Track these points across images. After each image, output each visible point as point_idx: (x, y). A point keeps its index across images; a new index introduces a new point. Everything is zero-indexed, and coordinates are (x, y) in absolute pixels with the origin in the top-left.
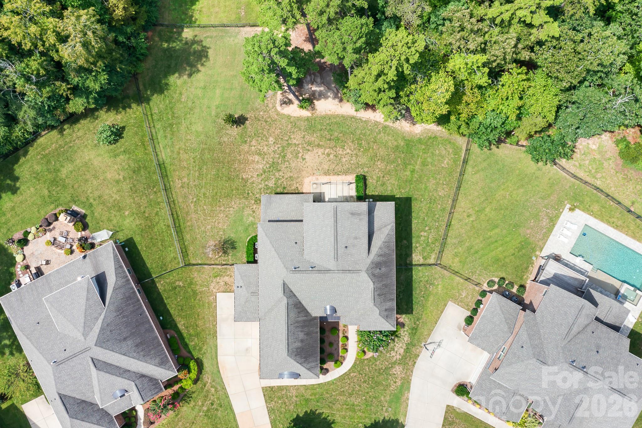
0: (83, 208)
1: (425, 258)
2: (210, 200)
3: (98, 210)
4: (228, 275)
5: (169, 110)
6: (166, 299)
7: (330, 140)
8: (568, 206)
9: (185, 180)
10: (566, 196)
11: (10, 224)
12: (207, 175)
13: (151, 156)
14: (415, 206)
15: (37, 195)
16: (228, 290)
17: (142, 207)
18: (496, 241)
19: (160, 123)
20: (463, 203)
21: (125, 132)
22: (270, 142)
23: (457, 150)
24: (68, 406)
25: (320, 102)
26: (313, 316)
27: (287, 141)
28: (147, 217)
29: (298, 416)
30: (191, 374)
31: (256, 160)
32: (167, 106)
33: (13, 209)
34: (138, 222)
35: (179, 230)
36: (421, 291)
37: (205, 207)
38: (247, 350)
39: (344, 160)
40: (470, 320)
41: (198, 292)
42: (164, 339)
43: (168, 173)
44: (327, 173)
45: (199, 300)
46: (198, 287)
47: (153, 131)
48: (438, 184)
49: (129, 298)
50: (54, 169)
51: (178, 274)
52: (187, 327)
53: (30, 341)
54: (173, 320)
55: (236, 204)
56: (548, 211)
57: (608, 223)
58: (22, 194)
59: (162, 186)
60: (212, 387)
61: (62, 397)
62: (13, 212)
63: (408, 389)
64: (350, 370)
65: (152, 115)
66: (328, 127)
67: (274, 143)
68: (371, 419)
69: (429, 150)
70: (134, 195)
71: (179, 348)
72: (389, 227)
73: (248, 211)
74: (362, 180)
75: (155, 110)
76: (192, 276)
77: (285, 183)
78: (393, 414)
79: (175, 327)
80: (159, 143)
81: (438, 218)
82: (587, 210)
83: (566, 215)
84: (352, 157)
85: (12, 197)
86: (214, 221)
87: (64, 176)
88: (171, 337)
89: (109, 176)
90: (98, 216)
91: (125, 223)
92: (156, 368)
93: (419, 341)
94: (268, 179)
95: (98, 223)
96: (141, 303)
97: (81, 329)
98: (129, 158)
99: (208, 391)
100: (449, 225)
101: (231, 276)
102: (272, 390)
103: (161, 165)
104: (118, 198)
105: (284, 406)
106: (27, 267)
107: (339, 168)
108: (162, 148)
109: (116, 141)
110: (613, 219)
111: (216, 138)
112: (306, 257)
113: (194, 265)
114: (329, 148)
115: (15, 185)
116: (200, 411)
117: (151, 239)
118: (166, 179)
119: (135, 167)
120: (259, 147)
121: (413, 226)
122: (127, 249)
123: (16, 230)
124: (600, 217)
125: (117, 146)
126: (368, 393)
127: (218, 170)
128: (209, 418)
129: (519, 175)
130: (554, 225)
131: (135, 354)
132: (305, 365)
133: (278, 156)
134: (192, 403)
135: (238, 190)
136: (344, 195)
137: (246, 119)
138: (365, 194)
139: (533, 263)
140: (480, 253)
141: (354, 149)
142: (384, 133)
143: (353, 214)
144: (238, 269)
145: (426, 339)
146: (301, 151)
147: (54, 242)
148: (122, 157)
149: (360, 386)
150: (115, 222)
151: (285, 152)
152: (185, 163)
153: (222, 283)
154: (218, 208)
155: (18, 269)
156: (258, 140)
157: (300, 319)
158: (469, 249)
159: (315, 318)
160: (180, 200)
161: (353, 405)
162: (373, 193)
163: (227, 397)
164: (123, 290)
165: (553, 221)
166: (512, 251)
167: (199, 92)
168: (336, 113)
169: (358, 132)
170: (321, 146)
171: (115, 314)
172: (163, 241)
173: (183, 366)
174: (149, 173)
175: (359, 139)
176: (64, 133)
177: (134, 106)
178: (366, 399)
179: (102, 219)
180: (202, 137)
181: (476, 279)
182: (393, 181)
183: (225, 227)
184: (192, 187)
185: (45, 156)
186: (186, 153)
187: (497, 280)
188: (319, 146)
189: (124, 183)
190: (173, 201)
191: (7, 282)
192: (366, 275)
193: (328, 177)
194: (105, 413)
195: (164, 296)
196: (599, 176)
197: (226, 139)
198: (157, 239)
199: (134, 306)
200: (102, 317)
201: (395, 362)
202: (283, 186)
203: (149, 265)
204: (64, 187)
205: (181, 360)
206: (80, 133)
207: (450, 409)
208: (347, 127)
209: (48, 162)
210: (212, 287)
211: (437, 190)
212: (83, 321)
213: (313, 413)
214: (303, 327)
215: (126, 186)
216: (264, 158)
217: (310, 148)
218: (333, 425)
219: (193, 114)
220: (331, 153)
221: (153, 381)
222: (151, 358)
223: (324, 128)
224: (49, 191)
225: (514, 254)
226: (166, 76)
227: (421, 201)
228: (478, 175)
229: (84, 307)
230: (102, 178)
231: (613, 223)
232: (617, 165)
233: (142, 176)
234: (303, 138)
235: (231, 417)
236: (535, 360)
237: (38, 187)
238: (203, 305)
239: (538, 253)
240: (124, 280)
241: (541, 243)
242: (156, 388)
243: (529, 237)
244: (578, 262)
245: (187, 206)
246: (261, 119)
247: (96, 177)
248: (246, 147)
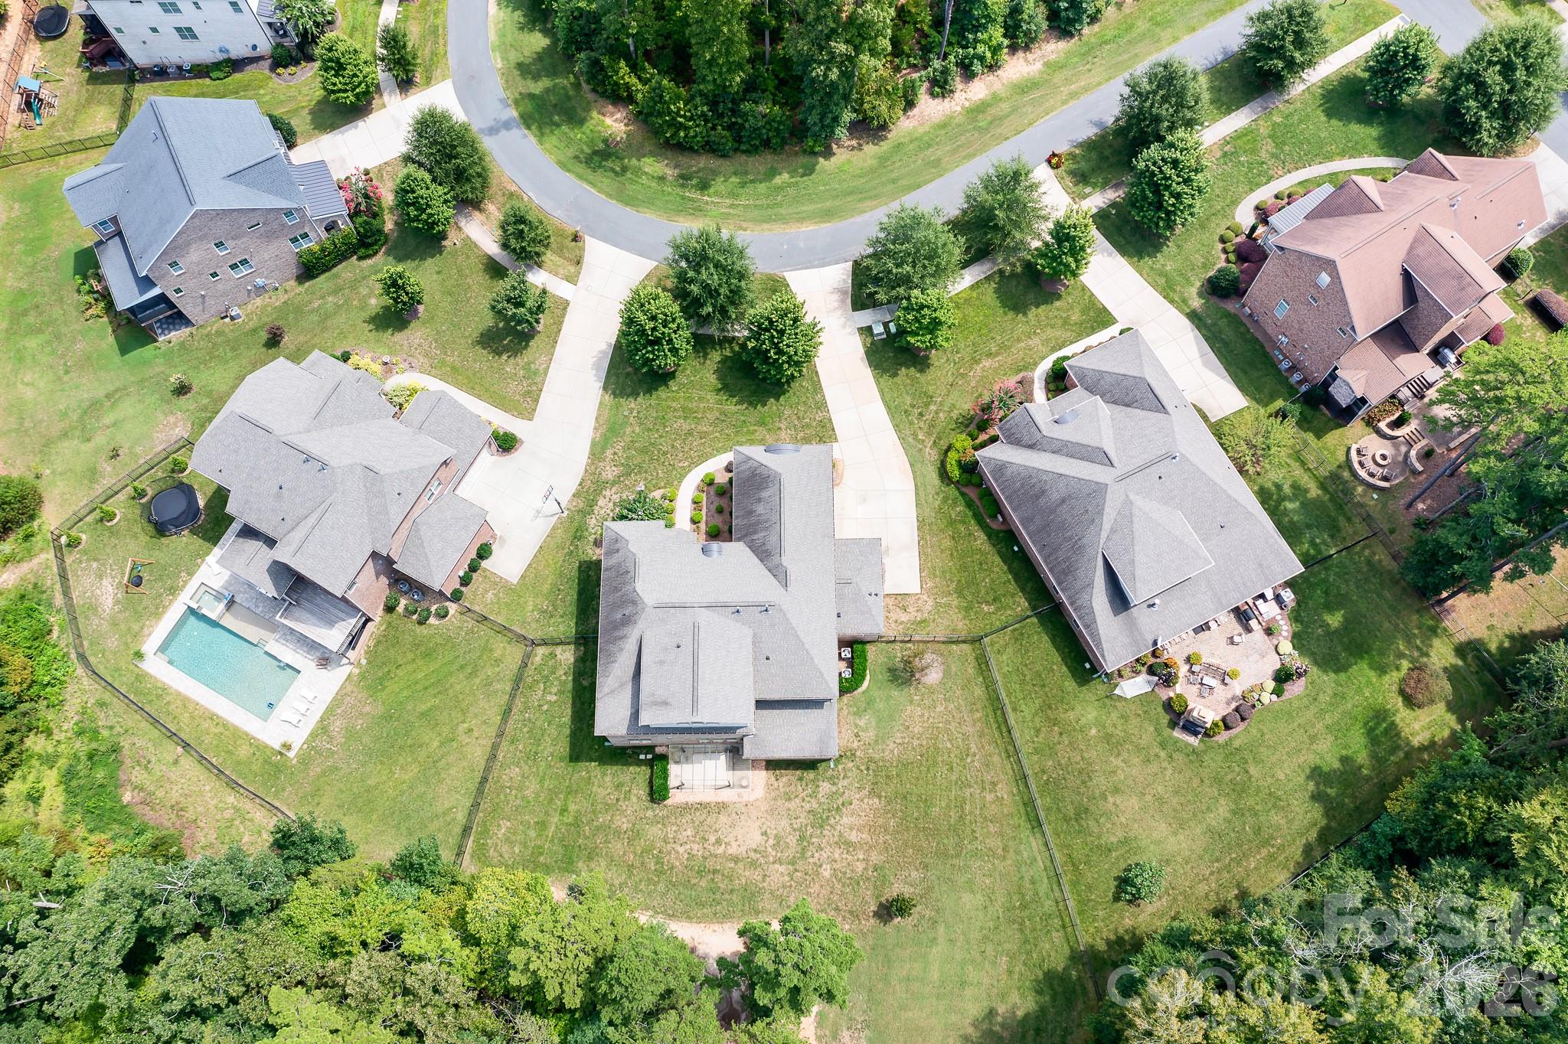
0: (1177, 741)
1: (553, 655)
2: (940, 759)
3: (1147, 736)
4: (901, 623)
5: (1030, 936)
6: (1009, 581)
7: (715, 872)
8: (291, 754)
9: (989, 797)
10: (292, 773)
11: (1313, 710)
12: (948, 806)
13: (1058, 842)
14: (563, 747)
15: (1269, 765)
16: (899, 598)
17: (1066, 742)
18: (426, 688)
19: (1046, 909)
20: (478, 753)
21: (1113, 890)
22: (828, 867)
23: (481, 856)
24: (1151, 396)
25: (734, 949)
26: (741, 543)
27: (796, 870)
28: (1054, 725)
29: (777, 400)
30: (957, 457)
31: (854, 832)
32: (1036, 946)
33: (1313, 739)
34: (1071, 715)
35: (995, 703)
36: (563, 600)
37: (949, 746)
38: (864, 500)
39: (689, 832)
40: (484, 552)
41: (955, 595)
42: (1006, 513)
43: (1022, 811)
44: (722, 807)
45: (952, 582)
46: (955, 603)
47: (1058, 894)
48: (520, 789)
49: (1066, 572)
50: (1243, 815)
51: (991, 624)
52: (970, 535)
53: (1229, 496)
54: (994, 545)
55: (891, 750)
56: (328, 746)
57: (226, 725)
58: (1299, 766)
59: (1032, 782)
60: (923, 441)
61: (1162, 408)
62: (1311, 732)
63: (594, 444)
64: (690, 471)
65: (1064, 927)
66: (718, 897)
67: (821, 866)
68: (658, 398)
69: (533, 853)
70: (1082, 765)
71: (980, 499)
72: (606, 690)
73: (869, 736)
74: (657, 793)
75: (1057, 936)
76: (967, 622)
77: (800, 788)
78: (622, 406)
79: (991, 534)
80: (1045, 869)
81: (525, 726)
82: (259, 747)
83: (298, 739)
84: (674, 838)
85: (1318, 762)
86: (931, 720)
87: (1222, 801)
88: (995, 517)
89: (1135, 801)
90: (1146, 725)
91: (1095, 714)
92: (1009, 460)
93: (571, 519)
94: (832, 796)
95: (1145, 712)
96: (1047, 565)
97: (1135, 511)
98: (1099, 837)
99: (929, 434)
100: (507, 713)
101: (896, 622)
102: (821, 438)
103: (1036, 824)
104: (1112, 759)
105: (801, 414)
106: (1269, 632)
107: (699, 817)
108: (1039, 858)
109: (1128, 870)
110: (217, 731)
111: (933, 877)
112: (747, 633)
113: (964, 642)
114: (716, 856)
115: (1317, 784)
116: (941, 404)
117: (1044, 686)
118: (1026, 798)
119: (1087, 819)
120: (850, 858)
121: (569, 711)
122: (1087, 666)
123: (1301, 699)
124: (237, 735)
125: (1125, 860)
126: (661, 436)
127: (926, 814)
128: (925, 393)
129: (372, 810)
130: (322, 719)
131: (1044, 478)
132: (756, 464)
133: (814, 840)
134: (955, 414)
135: (887, 777)
136: (690, 766)
137: (876, 914)
138: (652, 768)
139: (366, 653)
140: (455, 666)
141: (669, 853)
142: (612, 885)
143: (666, 703)
144: (877, 625)
145: (560, 521)
146: (770, 850)
147: (1224, 677)
148: (1114, 840)
149: (673, 446)
150: (1114, 715)
151: (799, 849)
152: (991, 829)
153: (911, 609)
154: (924, 743)
155: (1285, 628)
156: (852, 871)
157: (763, 534)
158: (474, 673)
159: (739, 540)
160: (996, 759)
161: (686, 418)
162: (638, 769)
163: (896, 426)
164: (1078, 584)
165: (322, 728)
166: (400, 673)
167: (972, 974)
168: (702, 925)
169: (661, 887)
170: (731, 859)
171: (1084, 541)
172: (1023, 682)
173: (970, 469)
174: (1059, 810)
175: (659, 873)
176: (1236, 892)
177: (1102, 946)
178: (665, 427)
179: (1139, 719)
180: (961, 880)
181: (467, 621)
182: (601, 792)
183: (909, 708)
184: (976, 783)
185: (1266, 843)
186: (990, 849)
187: (432, 620)
188: (736, 860)
189: (1104, 788)
190: (1009, 757)
191: (1303, 605)
192: (646, 601)
193: (720, 800)
194: (1091, 390)
195: (1013, 587)
196: (228, 814)
197: (914, 874)
198: (1034, 685)
199: (1057, 558)
200: (1104, 535)
201: (613, 485)
202: (804, 783)
203: (1045, 638)
204: (1218, 780)
205: (975, 480)
206: (1202, 888)
207: (528, 414)
208: (682, 897)
209: (1258, 831)
210: (930, 603)
211: (523, 776)
212: (1135, 526)
213: (752, 404)
214: (758, 523)
215: (1100, 782)
216: (840, 836)
217: (752, 854)
218: (720, 386)
219: (982, 928)
220: (714, 845)
221: (1015, 441)
222: (1019, 474)
223: (727, 896)
224: (1247, 772)
225: (397, 668)
226: (1043, 1010)
227: (552, 755)
228: (447, 805)
229: (1137, 548)
230: (1148, 798)
231: (217, 724)
232: (192, 837)
233: (1072, 803)
234: (765, 875)
235: (888, 397)
236: (382, 473)
237: (1269, 780)
238: (943, 572)
239: (356, 671)
240: (1079, 603)
241: (349, 688)
242: (1009, 430)
243: (367, 699)
244: (289, 654)
245: (983, 747)
246: (848, 915)
247: (1160, 800)
248: (876, 858)
